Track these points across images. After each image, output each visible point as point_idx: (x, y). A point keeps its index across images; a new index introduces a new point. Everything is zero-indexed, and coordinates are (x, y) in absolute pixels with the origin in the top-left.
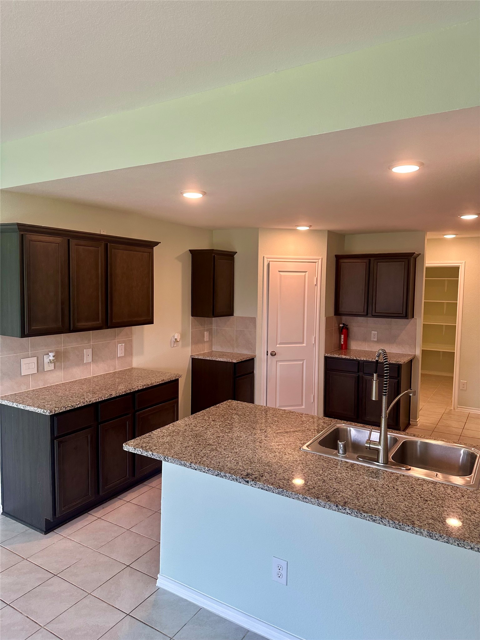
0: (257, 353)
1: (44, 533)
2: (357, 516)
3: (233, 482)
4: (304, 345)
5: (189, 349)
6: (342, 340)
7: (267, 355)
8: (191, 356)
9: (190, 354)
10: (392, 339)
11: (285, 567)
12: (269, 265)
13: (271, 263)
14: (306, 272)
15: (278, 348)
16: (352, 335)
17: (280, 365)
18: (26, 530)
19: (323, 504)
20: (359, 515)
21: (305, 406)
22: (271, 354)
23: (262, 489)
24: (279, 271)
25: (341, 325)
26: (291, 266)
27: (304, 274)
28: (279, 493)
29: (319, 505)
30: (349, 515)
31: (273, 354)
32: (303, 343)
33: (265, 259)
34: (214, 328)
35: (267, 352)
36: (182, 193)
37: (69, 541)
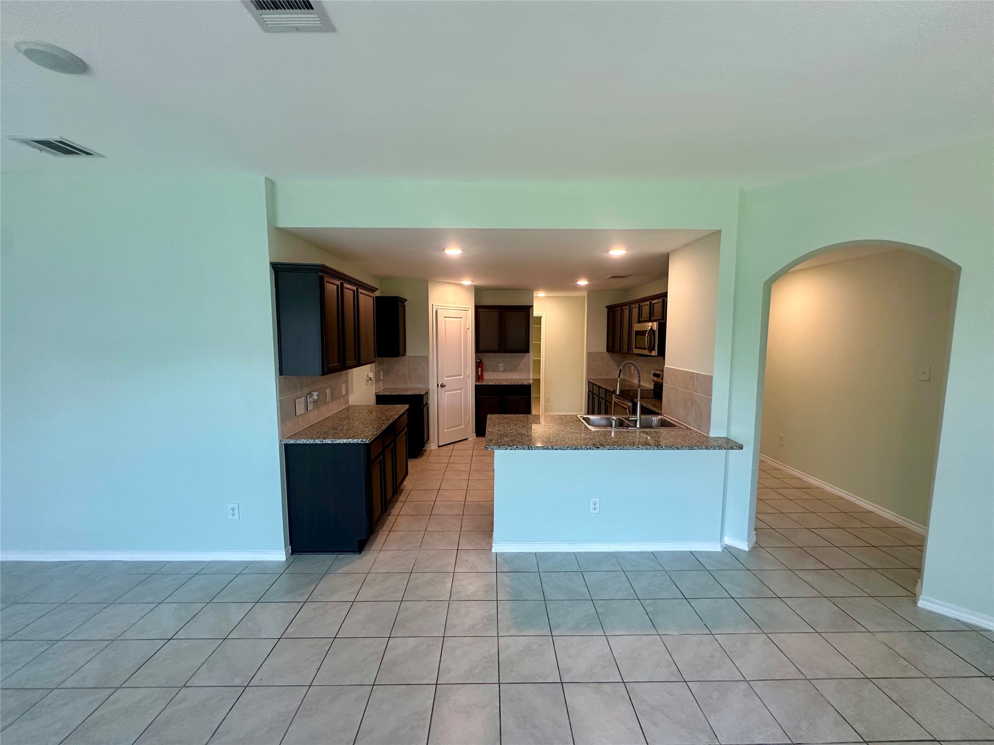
0: (430, 386)
1: (359, 553)
2: (669, 449)
3: (587, 451)
4: (462, 377)
5: (374, 387)
6: (480, 372)
7: (438, 386)
8: (376, 393)
9: (375, 392)
10: (514, 369)
11: (598, 503)
12: (436, 312)
13: (439, 310)
14: (461, 318)
15: (445, 380)
16: (484, 368)
17: (447, 394)
18: (337, 557)
19: (649, 448)
20: (670, 448)
21: (464, 426)
22: (441, 386)
23: (609, 449)
24: (444, 317)
25: (479, 361)
26: (452, 313)
27: (460, 319)
28: (621, 449)
29: (647, 449)
30: (664, 450)
31: (442, 386)
32: (461, 375)
33: (434, 307)
34: (386, 368)
35: (438, 384)
36: (444, 250)
37: (387, 551)
